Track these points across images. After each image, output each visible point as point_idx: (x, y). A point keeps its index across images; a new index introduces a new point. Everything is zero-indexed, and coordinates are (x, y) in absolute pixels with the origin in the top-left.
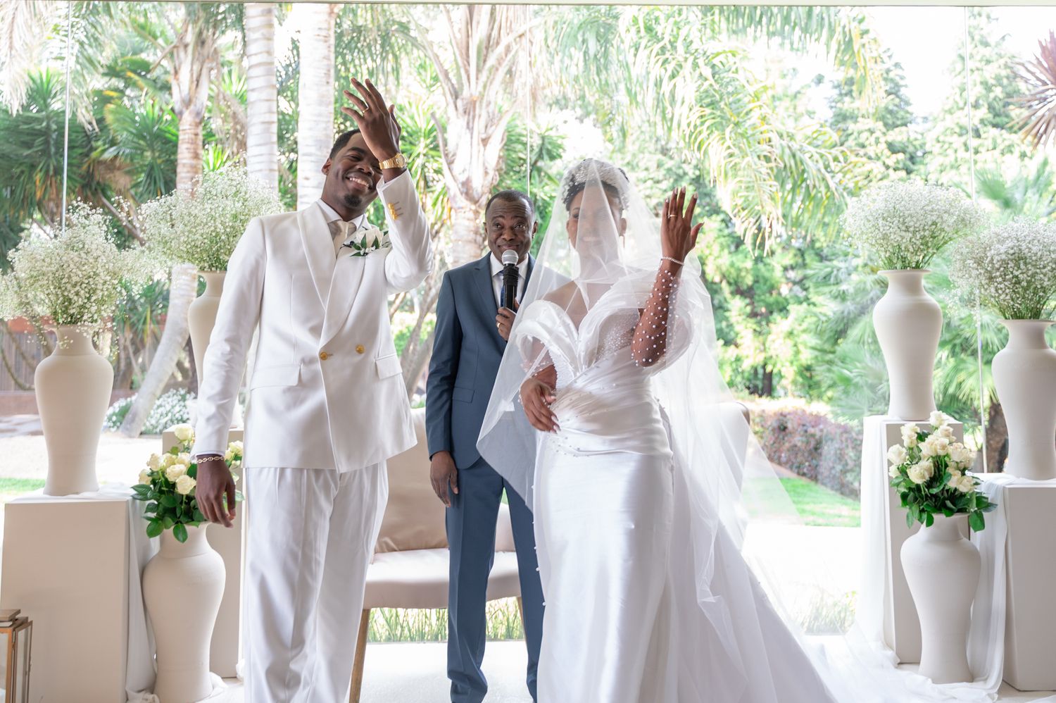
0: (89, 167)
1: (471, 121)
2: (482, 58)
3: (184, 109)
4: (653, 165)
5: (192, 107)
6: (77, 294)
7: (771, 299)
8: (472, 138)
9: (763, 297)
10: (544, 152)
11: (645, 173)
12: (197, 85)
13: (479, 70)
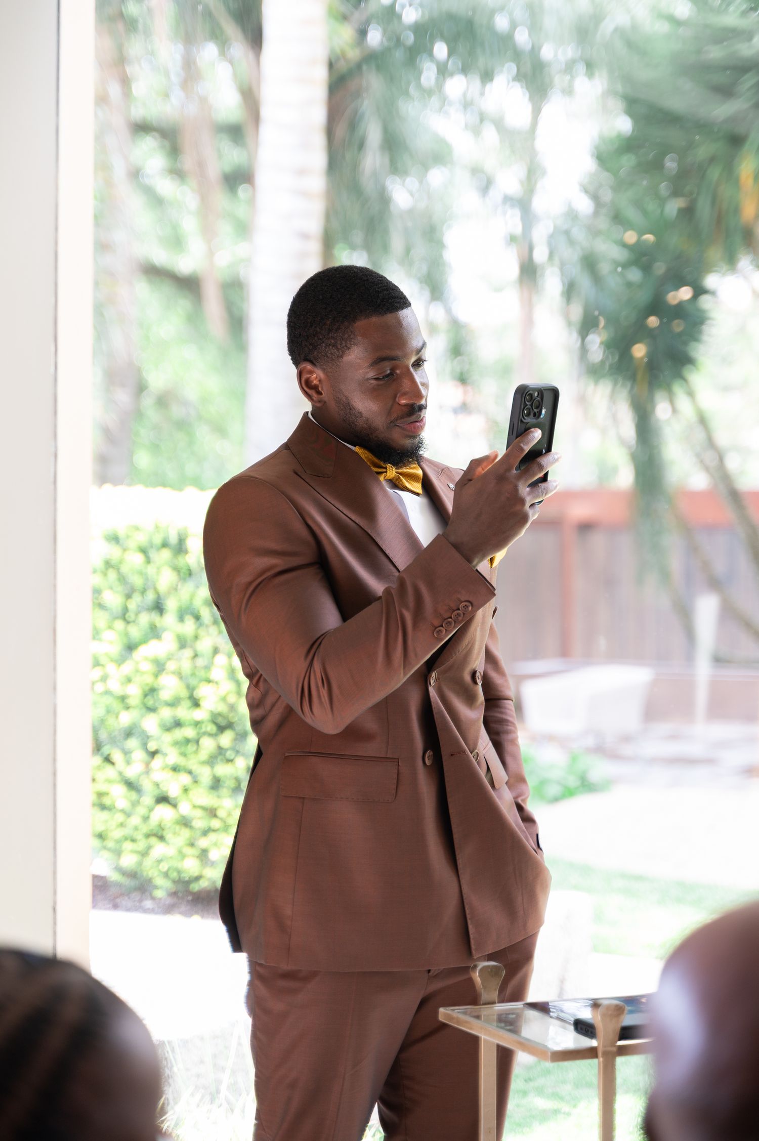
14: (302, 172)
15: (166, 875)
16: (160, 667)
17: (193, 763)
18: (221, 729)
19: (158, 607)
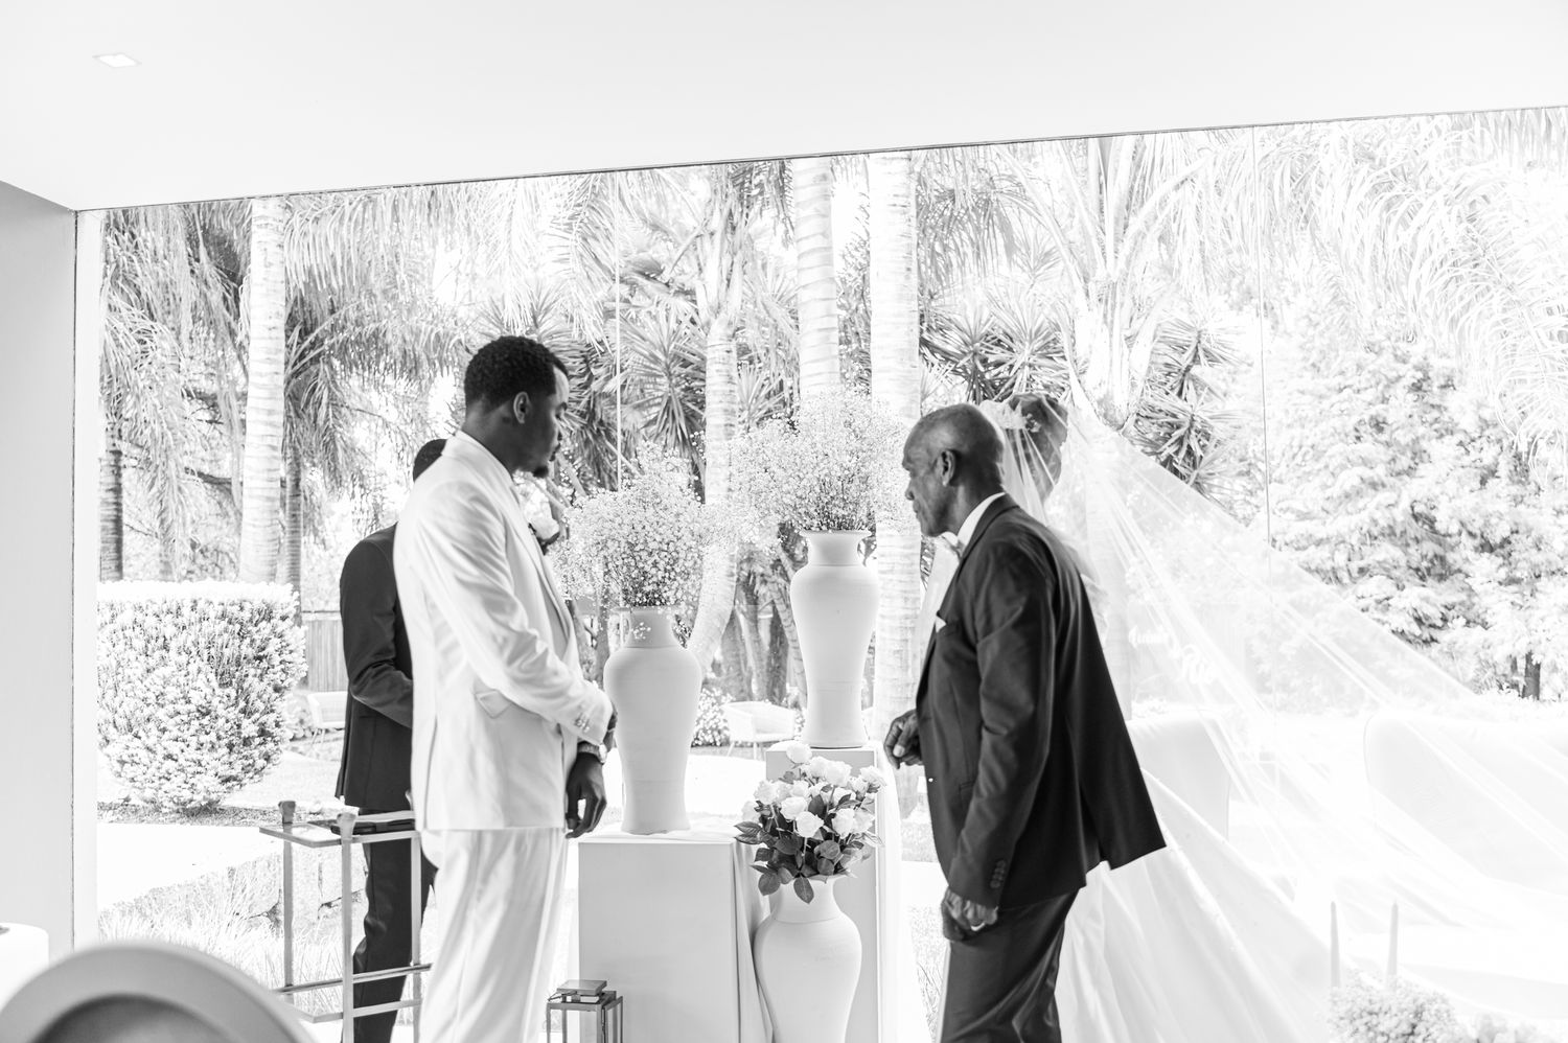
0: (589, 402)
1: (1110, 312)
2: (1122, 223)
3: (713, 319)
4: (1350, 366)
5: (722, 315)
6: (655, 564)
7: (1537, 558)
8: (1111, 336)
9: (1525, 555)
10: (1201, 353)
11: (1339, 379)
12: (728, 286)
13: (1118, 240)
14: (270, 412)
15: (172, 799)
16: (166, 682)
17: (186, 735)
18: (204, 715)
19: (165, 647)
